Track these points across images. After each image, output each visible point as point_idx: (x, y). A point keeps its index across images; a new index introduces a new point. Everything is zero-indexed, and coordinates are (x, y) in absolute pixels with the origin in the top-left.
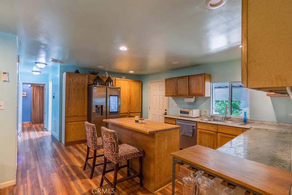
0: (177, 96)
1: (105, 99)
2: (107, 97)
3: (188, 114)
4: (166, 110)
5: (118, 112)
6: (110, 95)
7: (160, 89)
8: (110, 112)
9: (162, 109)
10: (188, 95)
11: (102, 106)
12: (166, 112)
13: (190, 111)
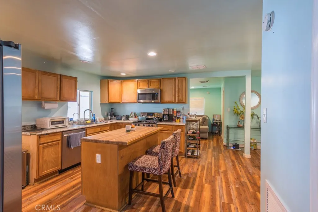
0: (40, 100)
3: (64, 123)
10: (58, 99)
13: (65, 120)
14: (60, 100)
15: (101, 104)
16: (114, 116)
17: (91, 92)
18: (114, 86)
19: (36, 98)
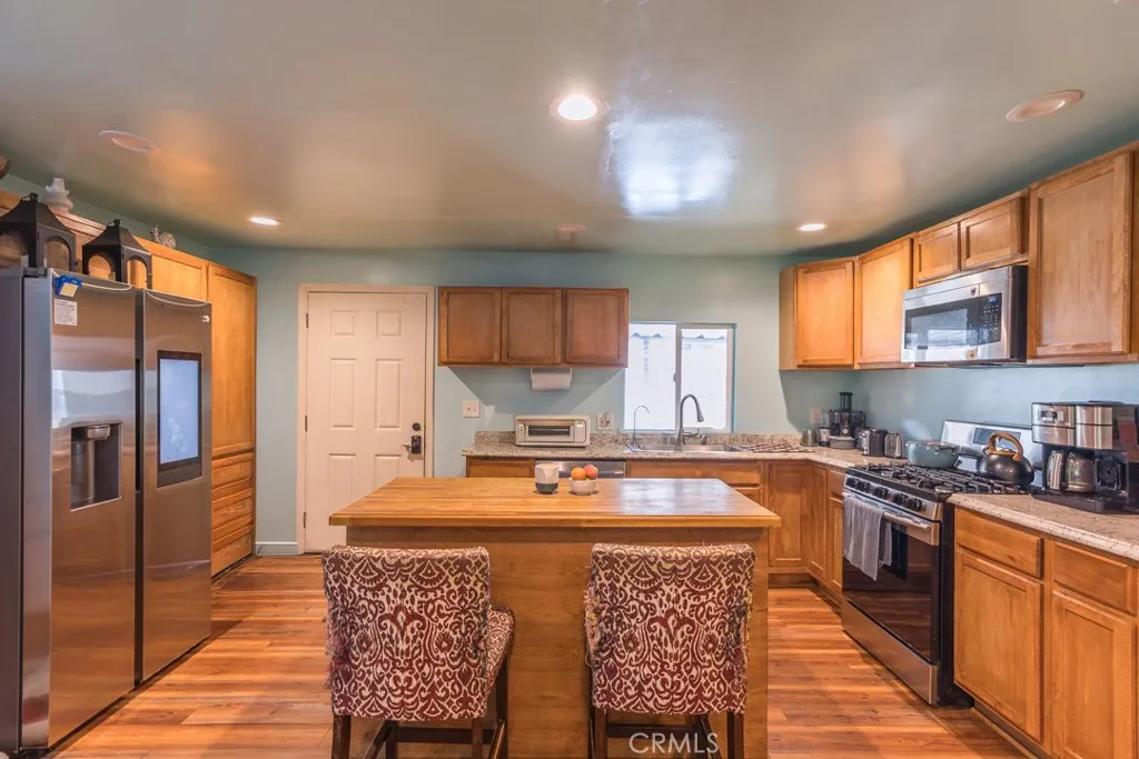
0: (505, 364)
1: (130, 374)
2: (138, 362)
3: (568, 433)
4: (416, 427)
5: (198, 460)
6: (162, 355)
7: (377, 330)
8: (161, 468)
9: (394, 424)
10: (559, 360)
11: (115, 427)
12: (421, 433)
13: (573, 424)
14: (565, 361)
15: (781, 371)
16: (845, 431)
17: (733, 326)
18: (825, 295)
19: (496, 358)
